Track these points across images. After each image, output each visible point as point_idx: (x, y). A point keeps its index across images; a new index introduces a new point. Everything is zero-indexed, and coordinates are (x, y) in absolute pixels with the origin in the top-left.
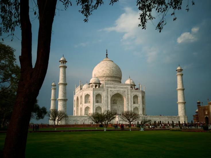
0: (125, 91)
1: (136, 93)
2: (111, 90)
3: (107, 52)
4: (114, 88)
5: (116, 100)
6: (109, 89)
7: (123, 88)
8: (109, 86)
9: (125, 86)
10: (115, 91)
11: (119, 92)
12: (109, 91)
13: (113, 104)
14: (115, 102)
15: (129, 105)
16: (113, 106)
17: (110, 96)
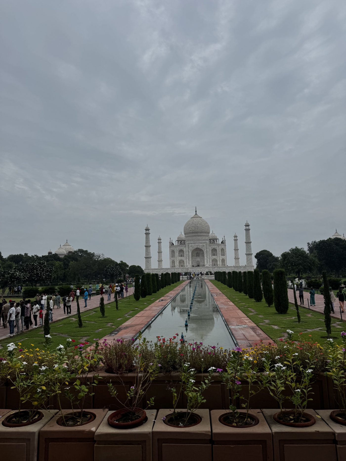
0: (204, 245)
1: (213, 247)
2: (191, 246)
3: (196, 209)
4: (194, 244)
5: (199, 253)
6: (190, 245)
7: (201, 243)
8: (189, 242)
9: (204, 242)
10: (195, 246)
11: (198, 247)
12: (190, 246)
13: (196, 256)
14: (198, 255)
15: (207, 258)
16: (196, 258)
17: (191, 250)
